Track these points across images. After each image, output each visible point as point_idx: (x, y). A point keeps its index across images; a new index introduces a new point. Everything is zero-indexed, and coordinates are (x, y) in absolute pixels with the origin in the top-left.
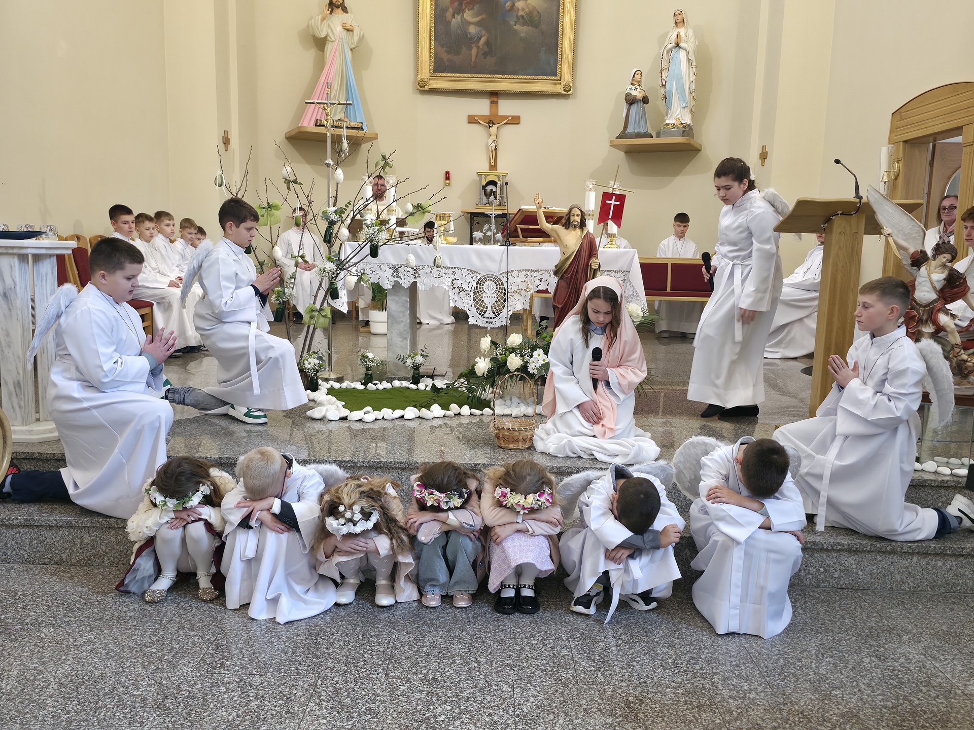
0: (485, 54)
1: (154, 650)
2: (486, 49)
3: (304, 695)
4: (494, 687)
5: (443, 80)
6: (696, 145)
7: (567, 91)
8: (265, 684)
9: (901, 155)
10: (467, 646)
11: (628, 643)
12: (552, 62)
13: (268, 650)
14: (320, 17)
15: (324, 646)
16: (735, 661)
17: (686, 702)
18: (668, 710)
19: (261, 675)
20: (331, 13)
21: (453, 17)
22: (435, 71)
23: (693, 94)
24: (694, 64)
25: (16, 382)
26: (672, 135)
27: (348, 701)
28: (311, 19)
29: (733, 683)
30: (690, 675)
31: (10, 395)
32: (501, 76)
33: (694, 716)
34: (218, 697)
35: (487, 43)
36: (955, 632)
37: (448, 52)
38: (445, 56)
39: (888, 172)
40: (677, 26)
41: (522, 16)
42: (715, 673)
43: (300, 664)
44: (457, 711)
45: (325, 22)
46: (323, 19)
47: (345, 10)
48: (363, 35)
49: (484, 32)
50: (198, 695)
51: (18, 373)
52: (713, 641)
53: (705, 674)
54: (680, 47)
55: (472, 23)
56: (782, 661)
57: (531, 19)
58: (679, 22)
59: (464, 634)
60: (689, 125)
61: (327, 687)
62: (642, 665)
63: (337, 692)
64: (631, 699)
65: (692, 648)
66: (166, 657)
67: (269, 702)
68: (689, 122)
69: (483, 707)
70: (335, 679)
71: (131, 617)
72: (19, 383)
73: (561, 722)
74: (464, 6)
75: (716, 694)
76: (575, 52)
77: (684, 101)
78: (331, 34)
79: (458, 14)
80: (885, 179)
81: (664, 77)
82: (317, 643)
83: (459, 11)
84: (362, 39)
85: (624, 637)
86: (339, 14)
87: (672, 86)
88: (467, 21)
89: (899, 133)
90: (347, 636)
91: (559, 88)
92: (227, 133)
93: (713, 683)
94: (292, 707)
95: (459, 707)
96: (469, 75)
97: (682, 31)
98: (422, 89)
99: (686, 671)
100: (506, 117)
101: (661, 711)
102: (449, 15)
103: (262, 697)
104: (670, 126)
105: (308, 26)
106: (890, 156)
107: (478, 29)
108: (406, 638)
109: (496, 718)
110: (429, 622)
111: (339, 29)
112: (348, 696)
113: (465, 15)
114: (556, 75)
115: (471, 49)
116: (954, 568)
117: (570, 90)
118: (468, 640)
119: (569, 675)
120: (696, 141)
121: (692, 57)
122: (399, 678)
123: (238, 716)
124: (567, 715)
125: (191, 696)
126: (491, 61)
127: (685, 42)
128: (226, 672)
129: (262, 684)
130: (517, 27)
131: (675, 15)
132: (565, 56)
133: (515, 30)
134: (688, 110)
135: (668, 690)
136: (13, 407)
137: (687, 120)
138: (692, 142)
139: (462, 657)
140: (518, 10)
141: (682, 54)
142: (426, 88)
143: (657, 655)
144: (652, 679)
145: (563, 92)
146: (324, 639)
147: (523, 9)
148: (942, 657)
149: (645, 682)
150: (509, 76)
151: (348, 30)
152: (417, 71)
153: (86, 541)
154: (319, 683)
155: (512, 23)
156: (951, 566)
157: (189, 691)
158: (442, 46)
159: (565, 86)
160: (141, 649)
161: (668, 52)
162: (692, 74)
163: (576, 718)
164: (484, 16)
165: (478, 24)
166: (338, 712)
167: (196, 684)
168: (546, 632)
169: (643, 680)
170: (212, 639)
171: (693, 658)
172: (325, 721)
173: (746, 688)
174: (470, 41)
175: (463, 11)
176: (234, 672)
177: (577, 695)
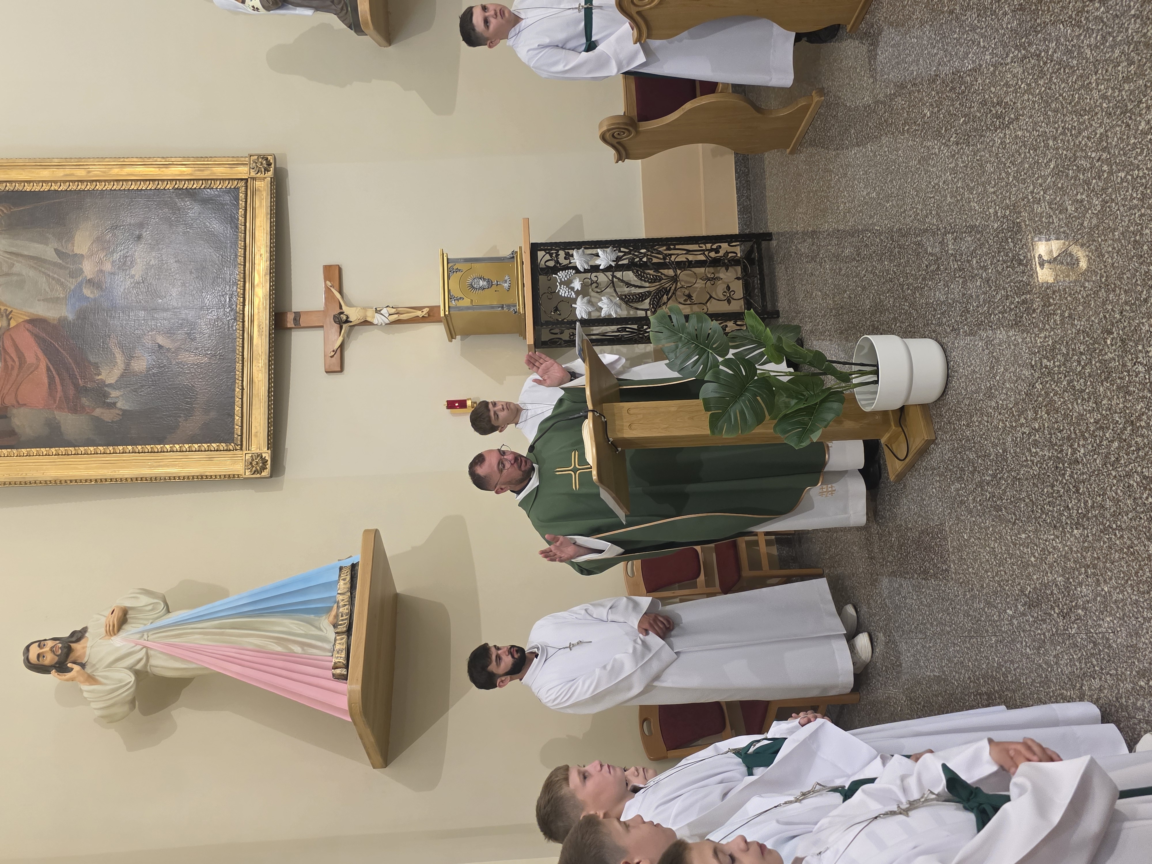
12: (211, 198)
20: (83, 666)
22: (229, 439)
38: (198, 418)
47: (78, 634)
84: (144, 588)
86: (86, 647)
96: (239, 366)
98: (268, 466)
100: (328, 290)
111: (118, 643)
142: (268, 456)
151: (123, 621)
152: (231, 479)
159: (258, 172)
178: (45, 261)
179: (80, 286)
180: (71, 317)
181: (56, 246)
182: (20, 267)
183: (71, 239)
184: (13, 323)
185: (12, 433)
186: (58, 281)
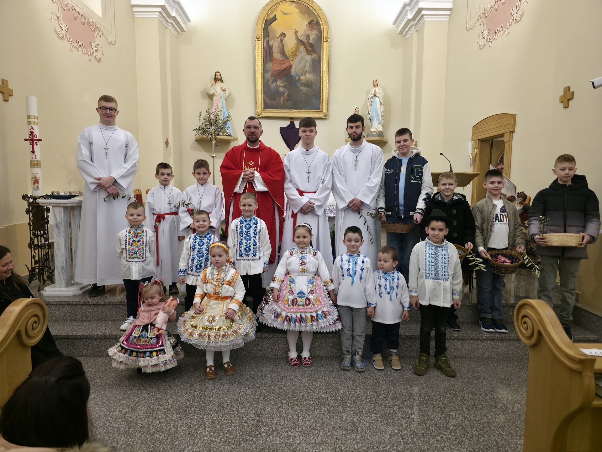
0: (287, 100)
1: (125, 402)
2: (287, 98)
3: (197, 424)
4: (289, 417)
5: (268, 112)
6: (385, 141)
7: (325, 117)
8: (179, 419)
9: (477, 146)
10: (277, 394)
11: (354, 390)
12: (318, 104)
13: (181, 400)
14: (210, 85)
15: (208, 397)
16: (405, 398)
17: (381, 421)
18: (372, 426)
19: (177, 414)
20: (215, 83)
21: (272, 83)
22: (264, 108)
23: (383, 117)
24: (383, 104)
25: (62, 267)
26: (373, 136)
27: (218, 426)
28: (206, 86)
29: (404, 410)
30: (383, 406)
31: (59, 273)
32: (295, 110)
33: (385, 429)
34: (155, 426)
35: (288, 95)
36: (508, 379)
37: (270, 100)
38: (269, 102)
39: (472, 153)
40: (374, 86)
41: (304, 83)
42: (395, 405)
43: (196, 407)
44: (271, 430)
45: (213, 87)
46: (212, 86)
47: (222, 81)
48: (231, 93)
49: (286, 90)
50: (146, 426)
51: (63, 263)
52: (395, 388)
53: (391, 405)
54: (376, 96)
55: (281, 86)
56: (427, 397)
57: (308, 84)
58: (375, 85)
59: (276, 388)
60: (382, 131)
61: (209, 419)
62: (361, 402)
63: (213, 422)
64: (355, 420)
65: (384, 391)
66: (131, 406)
67: (180, 429)
68: (381, 130)
69: (284, 428)
70: (213, 415)
71: (115, 384)
72: (63, 267)
73: (321, 434)
74: (277, 79)
75: (396, 416)
76: (328, 98)
77: (379, 120)
78: (215, 92)
79: (274, 82)
80: (471, 157)
81: (369, 110)
82: (205, 395)
83: (275, 81)
84: (230, 94)
85: (352, 387)
86: (219, 83)
87: (373, 114)
88: (279, 85)
89: (476, 136)
90: (219, 391)
91: (321, 115)
92: (167, 139)
93: (394, 410)
94: (191, 431)
95: (272, 428)
96: (280, 110)
97: (377, 89)
99: (381, 404)
101: (369, 427)
102: (270, 83)
103: (177, 426)
104: (373, 132)
105: (205, 89)
106: (473, 146)
107: (284, 89)
108: (248, 391)
109: (290, 433)
110: (259, 382)
111: (219, 90)
112: (219, 424)
113: (278, 83)
114: (320, 109)
115: (281, 98)
116: (507, 346)
117: (327, 116)
118: (277, 391)
119: (325, 409)
120: (385, 139)
121: (382, 101)
122: (244, 413)
123: (165, 437)
124: (324, 430)
125: (143, 427)
126: (290, 103)
127: (379, 94)
128: (160, 413)
129: (177, 418)
130: (302, 88)
131: (373, 82)
132: (324, 101)
133: (301, 89)
134: (380, 125)
135: (373, 415)
136: (61, 279)
137: (381, 129)
138: (383, 139)
139: (274, 401)
140: (302, 80)
141: (377, 99)
142: (260, 116)
143: (368, 396)
144: (365, 409)
145: (323, 117)
146: (208, 393)
147: (304, 80)
148: (502, 393)
149: (362, 411)
150: (299, 110)
151: (223, 91)
152: (256, 108)
153: (95, 345)
154: (205, 417)
155: (299, 86)
156: (506, 345)
157: (141, 424)
158: (267, 97)
159: (324, 114)
160: (119, 402)
161: (371, 98)
162: (382, 108)
163: (329, 432)
164: (286, 83)
165: (284, 87)
166: (213, 433)
167: (145, 420)
168: (315, 386)
169: (361, 410)
170: (154, 395)
171: (385, 397)
172: (207, 438)
173: (410, 412)
174: (280, 94)
175: (277, 81)
176: (164, 412)
177: (329, 419)
178: (305, 67)
179: (299, 75)
180: (292, 74)
181: (308, 70)
182: (303, 62)
183: (310, 73)
184: (291, 62)
185: (267, 63)
186: (300, 71)
